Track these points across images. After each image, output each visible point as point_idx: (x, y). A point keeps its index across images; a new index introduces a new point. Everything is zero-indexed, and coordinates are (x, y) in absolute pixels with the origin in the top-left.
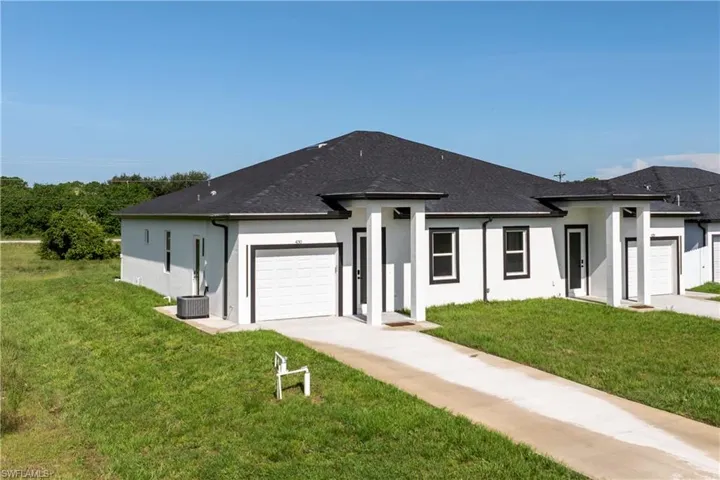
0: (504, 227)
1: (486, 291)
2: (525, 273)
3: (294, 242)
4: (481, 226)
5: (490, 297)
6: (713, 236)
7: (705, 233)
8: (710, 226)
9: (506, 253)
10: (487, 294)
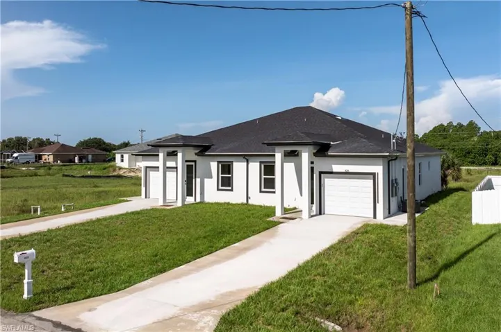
0: (260, 162)
1: (248, 198)
4: (245, 161)
5: (250, 202)
9: (263, 177)
10: (249, 200)
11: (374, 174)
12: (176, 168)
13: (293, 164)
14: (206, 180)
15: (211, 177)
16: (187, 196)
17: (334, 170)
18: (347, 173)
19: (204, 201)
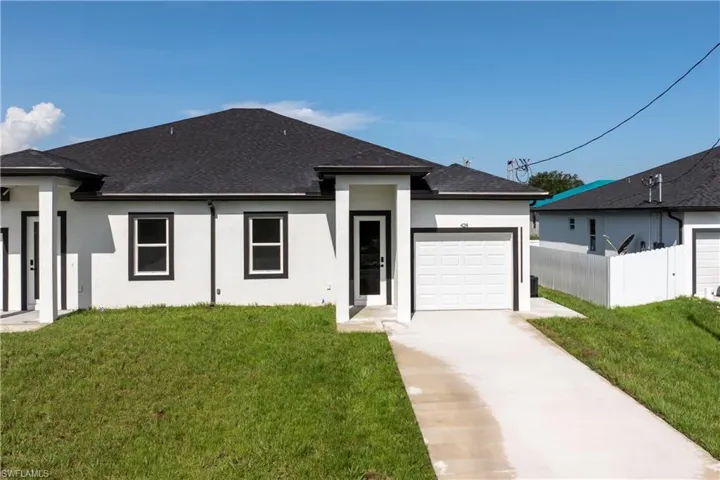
0: (245, 213)
1: (214, 292)
4: (209, 211)
6: (695, 231)
7: (681, 226)
8: (687, 217)
9: (251, 245)
10: (217, 296)
11: (514, 231)
13: (324, 217)
14: (95, 257)
15: (110, 248)
17: (439, 225)
18: (464, 230)
19: (90, 308)
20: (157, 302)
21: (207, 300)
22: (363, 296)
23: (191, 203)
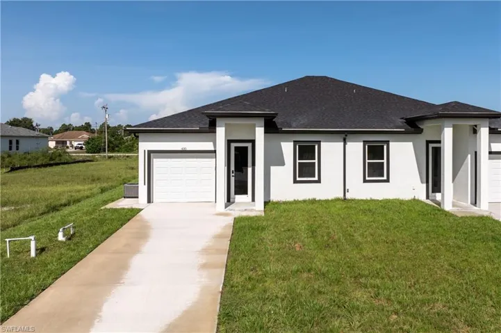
0: (364, 141)
1: (345, 190)
2: (385, 178)
3: (180, 149)
4: (342, 140)
9: (367, 161)
10: (347, 193)
12: (215, 151)
13: (411, 144)
14: (274, 168)
15: (282, 163)
16: (236, 194)
17: (493, 150)
19: (270, 201)
20: (311, 197)
21: (341, 196)
22: (433, 194)
23: (332, 135)
